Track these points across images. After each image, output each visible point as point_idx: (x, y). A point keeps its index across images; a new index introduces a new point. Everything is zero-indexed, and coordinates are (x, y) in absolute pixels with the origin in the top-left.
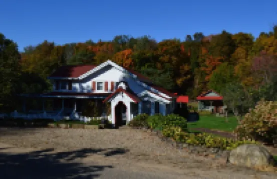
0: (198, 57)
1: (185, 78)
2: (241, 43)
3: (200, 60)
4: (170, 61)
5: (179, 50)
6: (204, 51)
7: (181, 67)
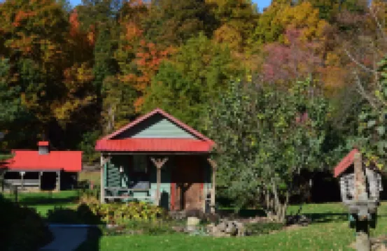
0: (115, 47)
1: (77, 102)
2: (227, 14)
3: (120, 54)
4: (36, 54)
5: (63, 25)
6: (132, 30)
7: (67, 73)
